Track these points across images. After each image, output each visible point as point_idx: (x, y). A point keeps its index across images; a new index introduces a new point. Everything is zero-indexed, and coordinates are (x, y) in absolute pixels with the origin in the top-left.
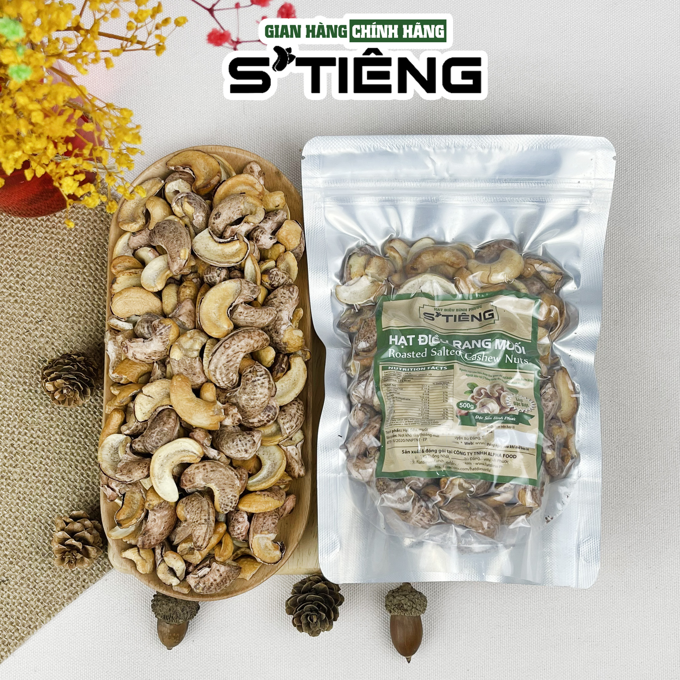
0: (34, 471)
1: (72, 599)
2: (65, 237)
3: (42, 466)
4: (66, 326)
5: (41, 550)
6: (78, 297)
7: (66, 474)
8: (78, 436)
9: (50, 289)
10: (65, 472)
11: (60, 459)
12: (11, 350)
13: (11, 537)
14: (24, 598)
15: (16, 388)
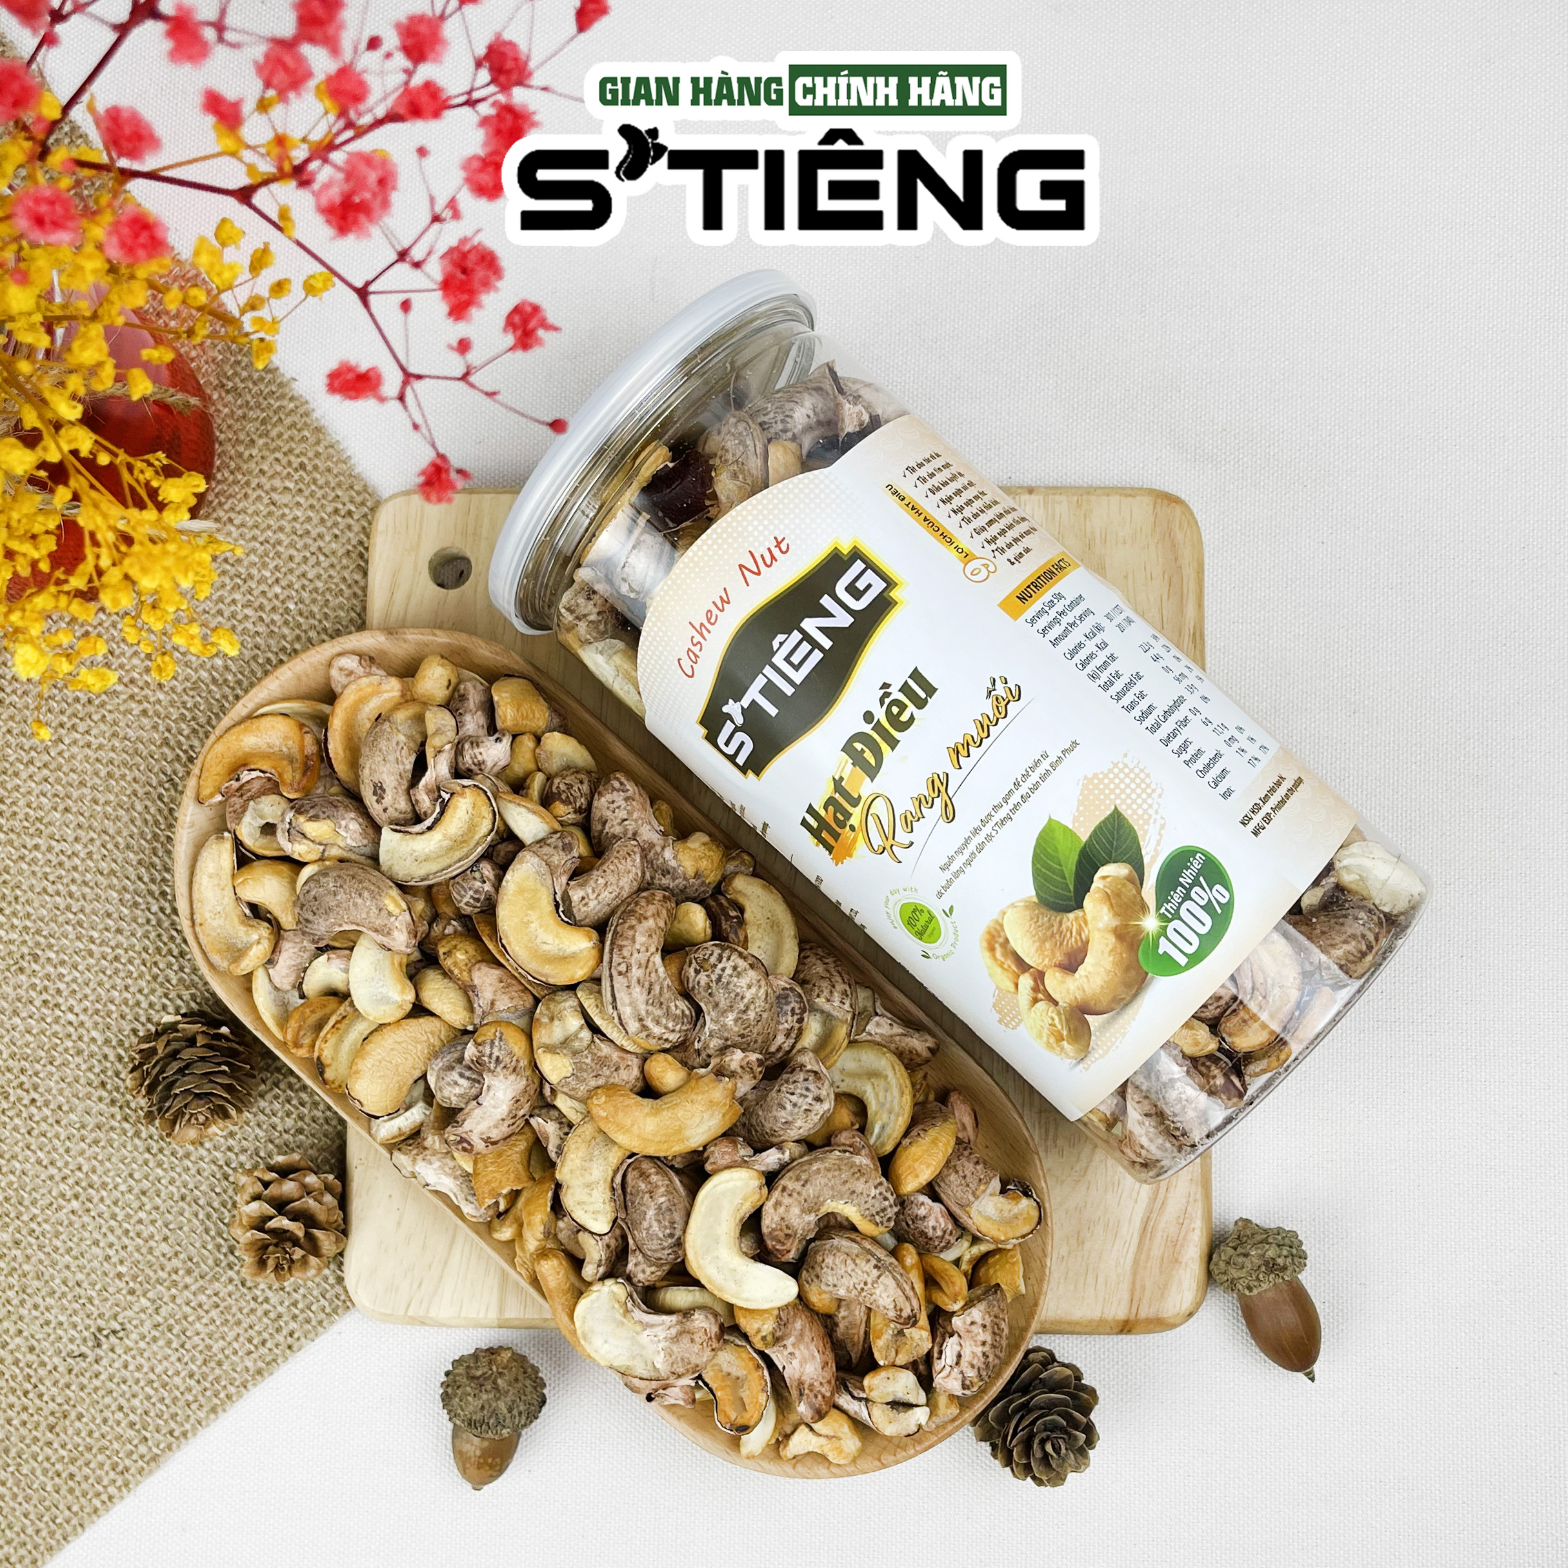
1: (266, 1374)
2: (254, 571)
5: (197, 1264)
12: (132, 821)
13: (131, 1234)
14: (159, 1369)
15: (143, 907)
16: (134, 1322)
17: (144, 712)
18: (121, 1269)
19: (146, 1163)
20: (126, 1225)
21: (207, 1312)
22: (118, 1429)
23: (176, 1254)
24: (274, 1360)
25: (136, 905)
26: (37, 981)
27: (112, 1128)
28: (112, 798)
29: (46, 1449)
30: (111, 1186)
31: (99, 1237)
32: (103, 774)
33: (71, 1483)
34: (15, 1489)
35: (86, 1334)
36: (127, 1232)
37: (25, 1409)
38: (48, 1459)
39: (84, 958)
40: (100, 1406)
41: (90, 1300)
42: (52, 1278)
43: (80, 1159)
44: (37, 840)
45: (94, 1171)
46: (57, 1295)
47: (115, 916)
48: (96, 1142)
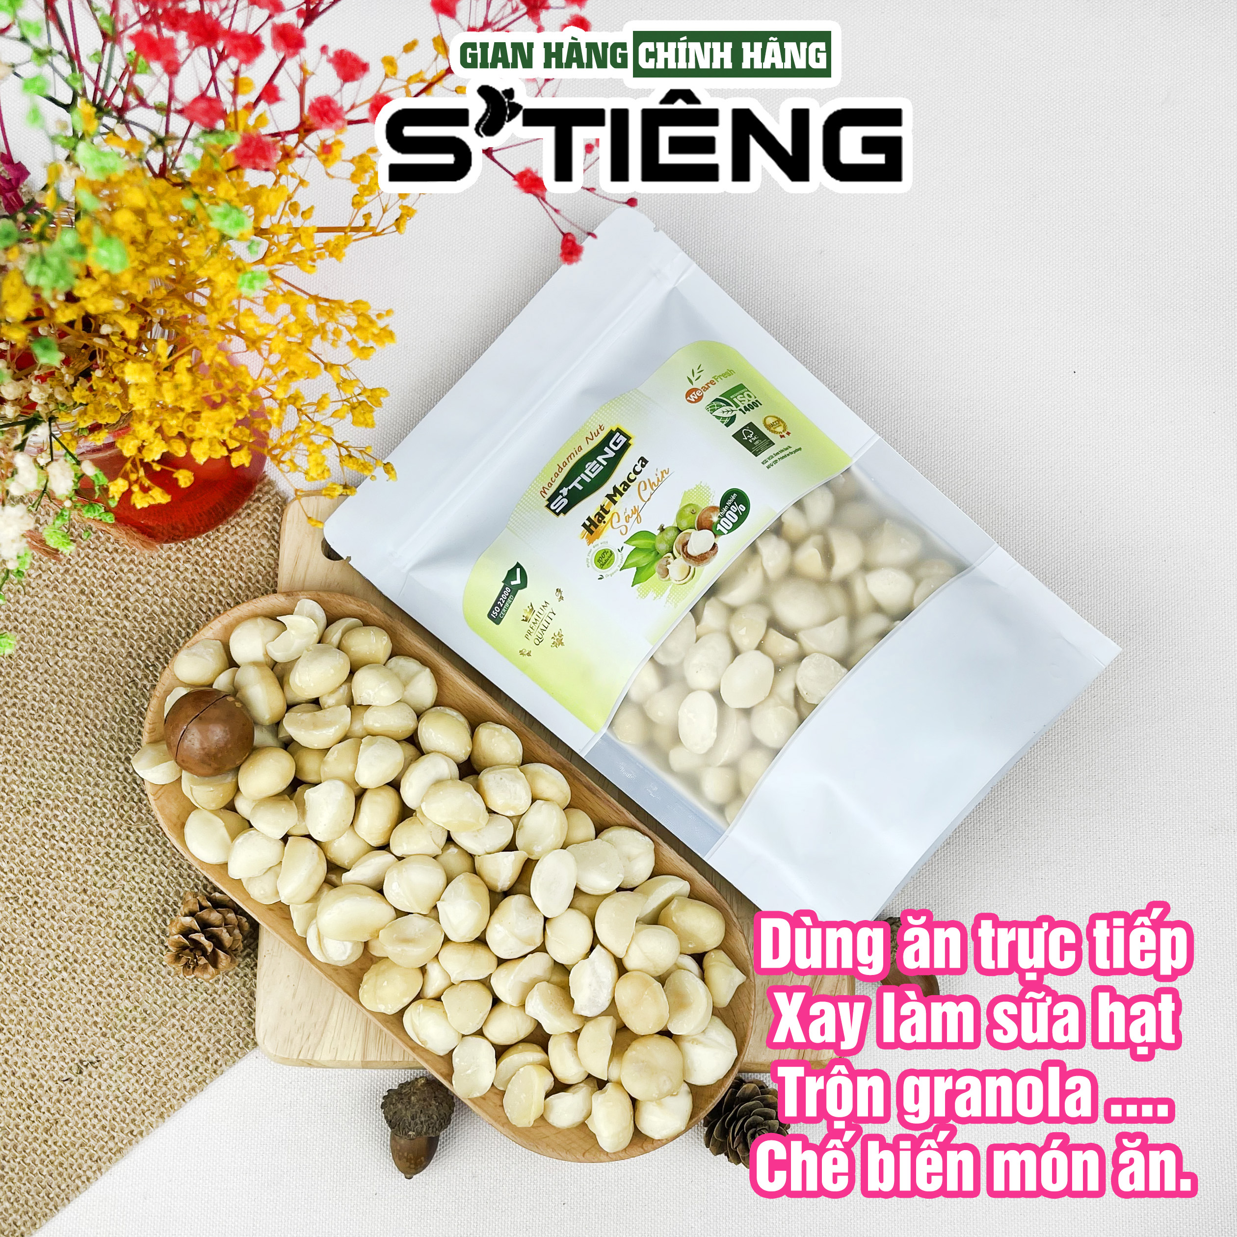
0: (141, 895)
3: (153, 886)
5: (150, 1015)
9: (167, 617)
12: (106, 709)
13: (104, 994)
14: (123, 1089)
15: (113, 768)
16: (106, 1056)
17: (115, 634)
18: (96, 1018)
19: (114, 944)
20: (100, 989)
21: (157, 1048)
22: (94, 1131)
23: (135, 1008)
24: (205, 1081)
25: (108, 766)
26: (40, 821)
27: (91, 922)
28: (92, 693)
29: (43, 1145)
30: (89, 961)
31: (82, 997)
32: (86, 677)
33: (60, 1169)
34: (21, 1174)
35: (71, 1064)
36: (101, 993)
37: (29, 1117)
38: (44, 1152)
39: (72, 804)
40: (81, 1116)
41: (74, 1040)
42: (48, 1025)
43: (68, 943)
44: (39, 723)
45: (78, 951)
46: (52, 1038)
47: (94, 774)
48: (80, 931)
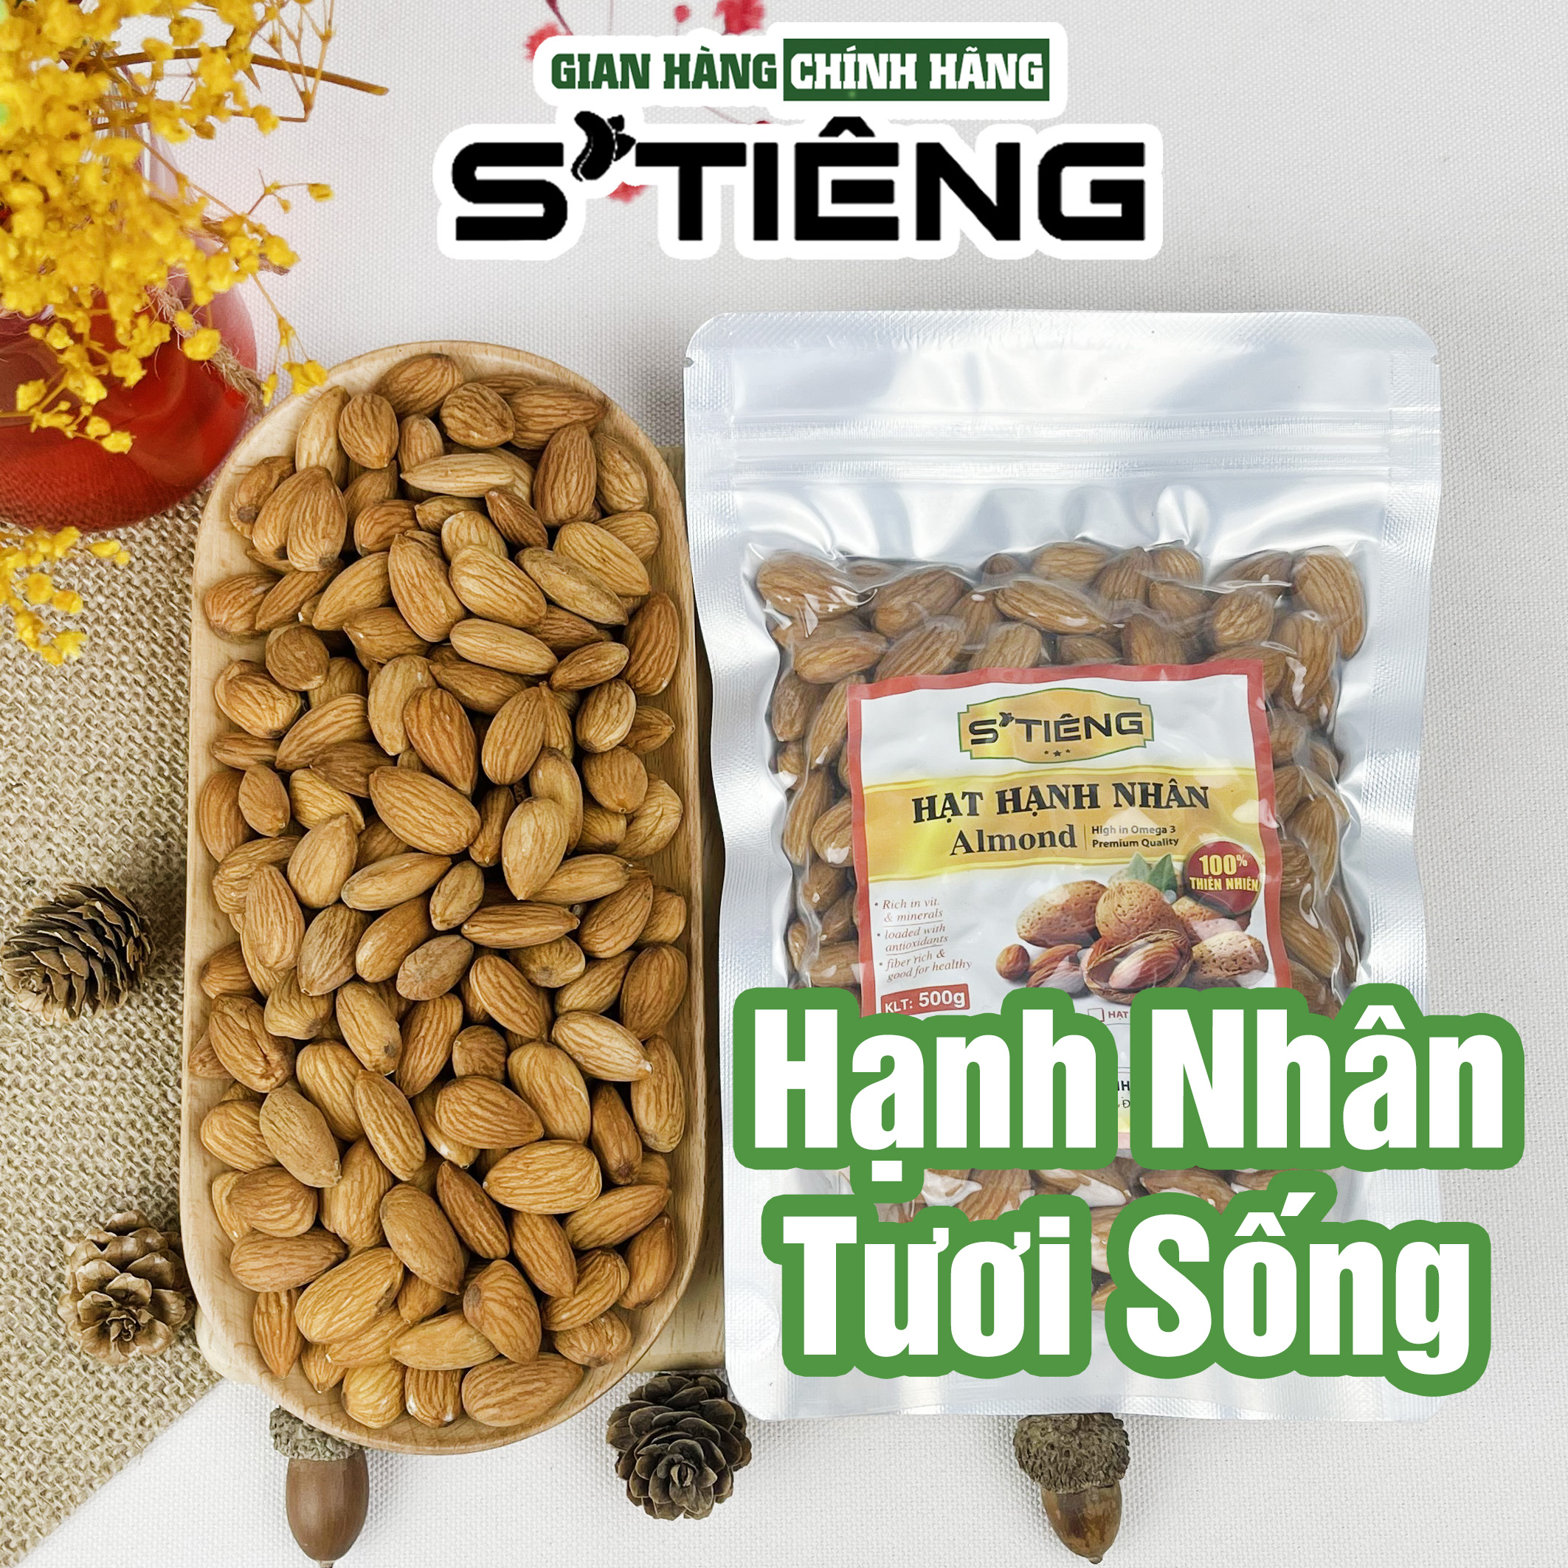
1: (114, 1469)
3: (31, 1140)
4: (80, 794)
6: (109, 723)
7: (92, 1157)
8: (117, 1061)
9: (39, 707)
10: (87, 1153)
11: (75, 1120)
